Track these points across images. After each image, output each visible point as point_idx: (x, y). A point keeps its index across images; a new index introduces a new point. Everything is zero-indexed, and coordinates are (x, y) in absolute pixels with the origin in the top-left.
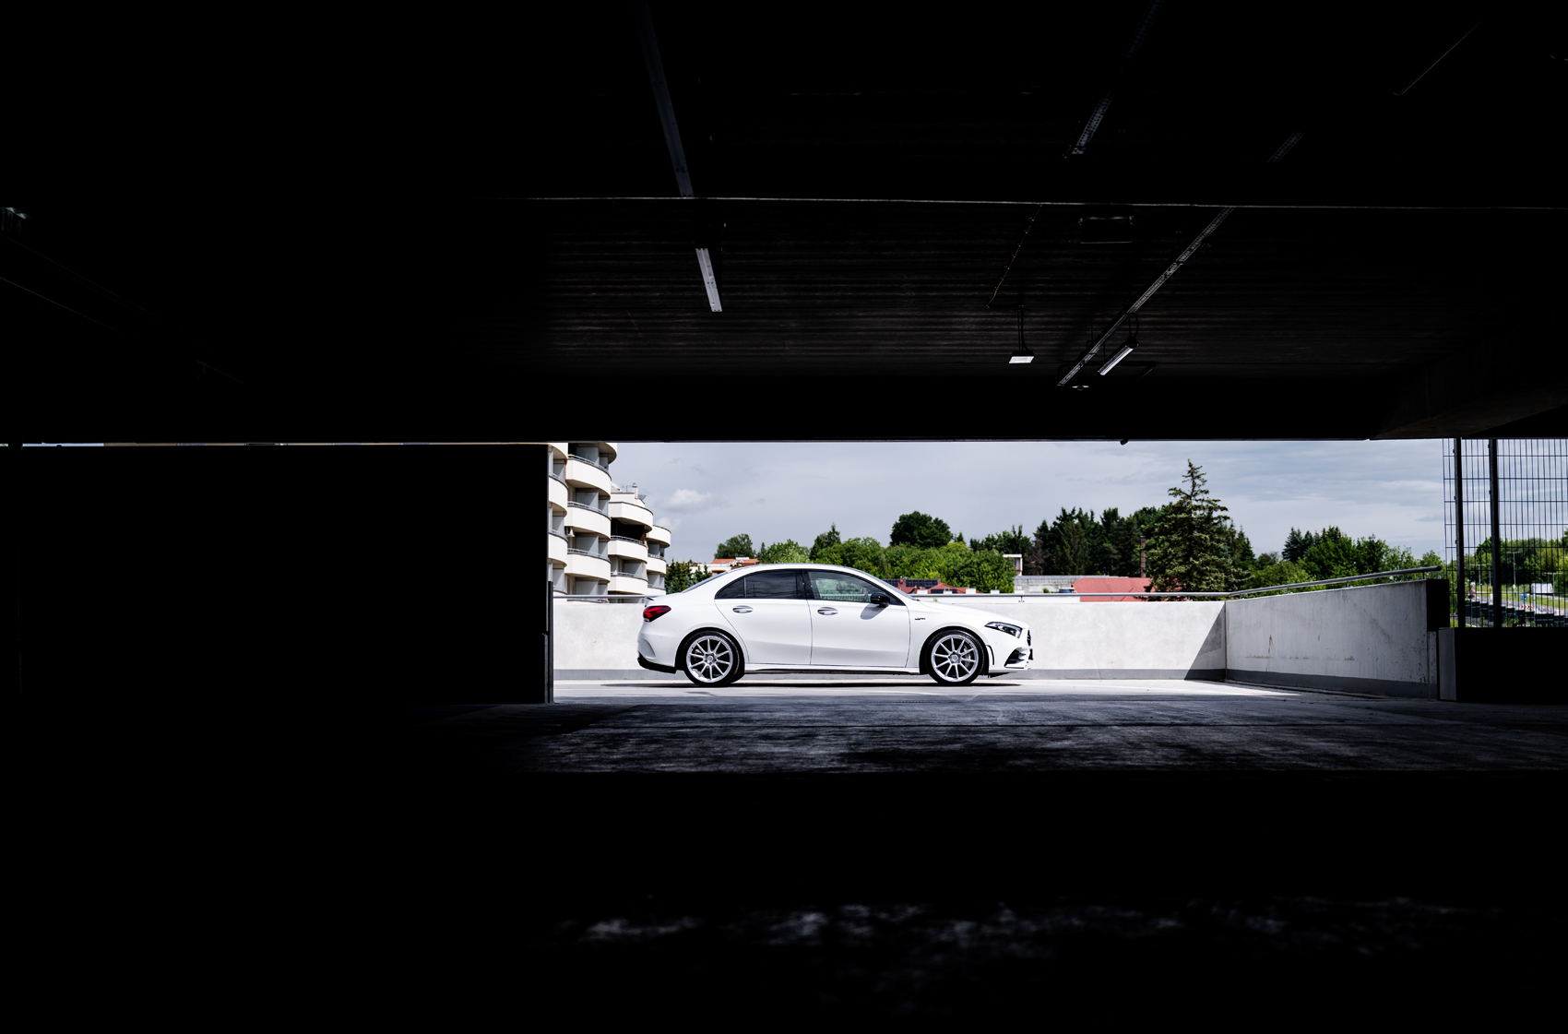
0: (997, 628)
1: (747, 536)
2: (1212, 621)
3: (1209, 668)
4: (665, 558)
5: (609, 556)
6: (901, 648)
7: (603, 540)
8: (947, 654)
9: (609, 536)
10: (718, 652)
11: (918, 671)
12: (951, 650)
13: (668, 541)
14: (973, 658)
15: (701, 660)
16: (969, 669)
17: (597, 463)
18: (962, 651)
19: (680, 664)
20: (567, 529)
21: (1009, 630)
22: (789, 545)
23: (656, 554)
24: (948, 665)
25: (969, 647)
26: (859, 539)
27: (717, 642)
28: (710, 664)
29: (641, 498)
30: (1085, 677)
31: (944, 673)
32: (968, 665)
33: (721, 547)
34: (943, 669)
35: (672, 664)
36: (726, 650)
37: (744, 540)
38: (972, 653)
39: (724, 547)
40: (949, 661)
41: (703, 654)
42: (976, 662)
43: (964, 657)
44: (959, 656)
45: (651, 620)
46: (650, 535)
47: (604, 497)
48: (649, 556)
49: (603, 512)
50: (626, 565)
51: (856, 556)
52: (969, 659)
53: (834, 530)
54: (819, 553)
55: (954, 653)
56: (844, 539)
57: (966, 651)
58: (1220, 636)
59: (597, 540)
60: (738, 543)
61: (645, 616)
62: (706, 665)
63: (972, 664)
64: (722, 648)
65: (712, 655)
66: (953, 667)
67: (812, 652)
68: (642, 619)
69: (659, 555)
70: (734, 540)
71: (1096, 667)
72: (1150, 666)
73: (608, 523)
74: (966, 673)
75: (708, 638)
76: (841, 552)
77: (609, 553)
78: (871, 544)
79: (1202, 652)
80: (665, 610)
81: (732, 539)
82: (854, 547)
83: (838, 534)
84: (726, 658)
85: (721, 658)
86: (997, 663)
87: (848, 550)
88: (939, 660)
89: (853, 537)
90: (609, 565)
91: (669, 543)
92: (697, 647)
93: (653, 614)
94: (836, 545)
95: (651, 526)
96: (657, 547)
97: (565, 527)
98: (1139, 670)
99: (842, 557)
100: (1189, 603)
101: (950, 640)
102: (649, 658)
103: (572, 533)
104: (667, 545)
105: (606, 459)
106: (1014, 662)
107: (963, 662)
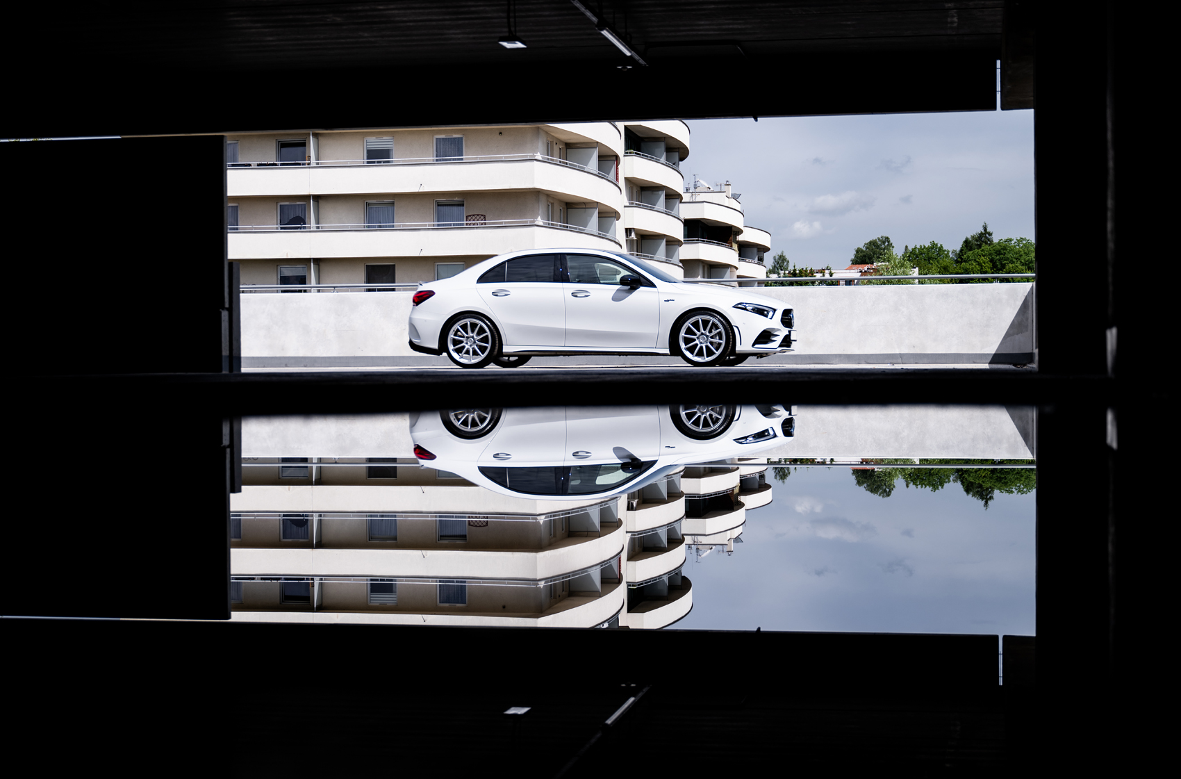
0: (745, 309)
1: (888, 238)
2: (1019, 303)
3: (1014, 352)
4: (765, 262)
5: (681, 261)
6: (651, 329)
7: (672, 243)
8: (695, 334)
9: (681, 237)
10: (478, 334)
11: (667, 351)
12: (699, 331)
13: (768, 244)
14: (721, 339)
15: (462, 342)
16: (717, 350)
17: (663, 159)
18: (710, 332)
19: (443, 347)
20: (628, 231)
21: (760, 311)
22: (932, 248)
23: (753, 258)
24: (697, 345)
25: (717, 328)
26: (1011, 240)
27: (476, 325)
28: (471, 346)
29: (735, 197)
30: (886, 361)
31: (692, 353)
32: (715, 345)
33: (858, 251)
34: (691, 350)
35: (435, 346)
36: (486, 332)
37: (884, 243)
38: (720, 334)
39: (862, 251)
40: (697, 342)
41: (463, 337)
42: (723, 342)
43: (712, 337)
44: (707, 336)
45: (417, 304)
46: (741, 238)
47: (672, 197)
48: (740, 260)
49: (674, 213)
50: (713, 270)
51: (1007, 259)
52: (717, 340)
53: (985, 230)
54: (965, 256)
55: (702, 334)
56: (996, 240)
57: (714, 332)
58: (1027, 319)
59: (664, 243)
60: (878, 246)
61: (414, 301)
62: (467, 347)
63: (720, 344)
64: (482, 331)
65: (473, 337)
66: (701, 348)
67: (566, 334)
68: (412, 303)
69: (756, 261)
70: (872, 244)
71: (897, 351)
72: (953, 350)
73: (681, 226)
74: (714, 353)
75: (468, 321)
76: (990, 254)
77: (682, 257)
78: (1025, 245)
79: (1008, 335)
80: (429, 294)
81: (871, 242)
82: (1005, 248)
83: (990, 234)
84: (485, 340)
85: (481, 340)
86: (744, 344)
87: (998, 253)
88: (687, 341)
89: (1004, 238)
90: (682, 271)
91: (769, 247)
92: (458, 330)
93: (421, 298)
94: (985, 247)
95: (741, 227)
96: (748, 251)
97: (626, 229)
98: (941, 354)
99: (992, 261)
100: (997, 285)
101: (698, 321)
102: (415, 341)
103: (633, 235)
104: (766, 249)
105: (676, 156)
106: (766, 343)
107: (711, 343)
